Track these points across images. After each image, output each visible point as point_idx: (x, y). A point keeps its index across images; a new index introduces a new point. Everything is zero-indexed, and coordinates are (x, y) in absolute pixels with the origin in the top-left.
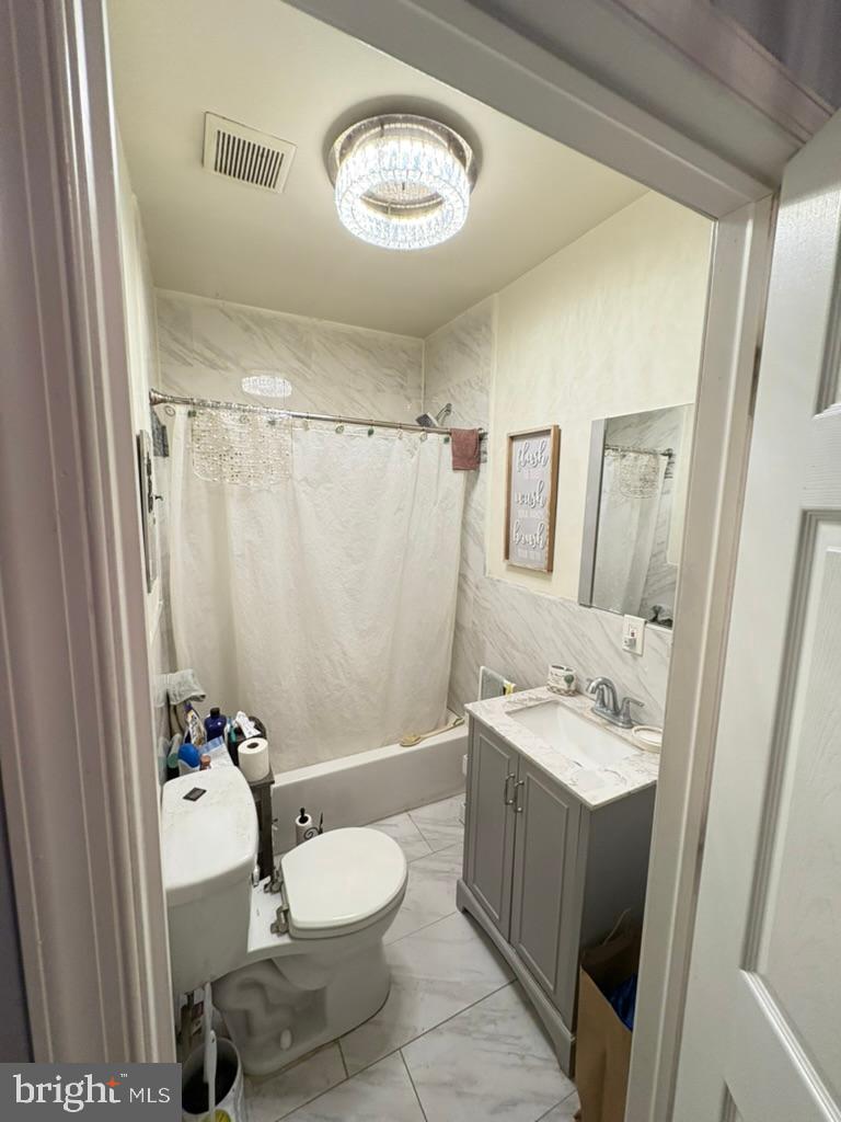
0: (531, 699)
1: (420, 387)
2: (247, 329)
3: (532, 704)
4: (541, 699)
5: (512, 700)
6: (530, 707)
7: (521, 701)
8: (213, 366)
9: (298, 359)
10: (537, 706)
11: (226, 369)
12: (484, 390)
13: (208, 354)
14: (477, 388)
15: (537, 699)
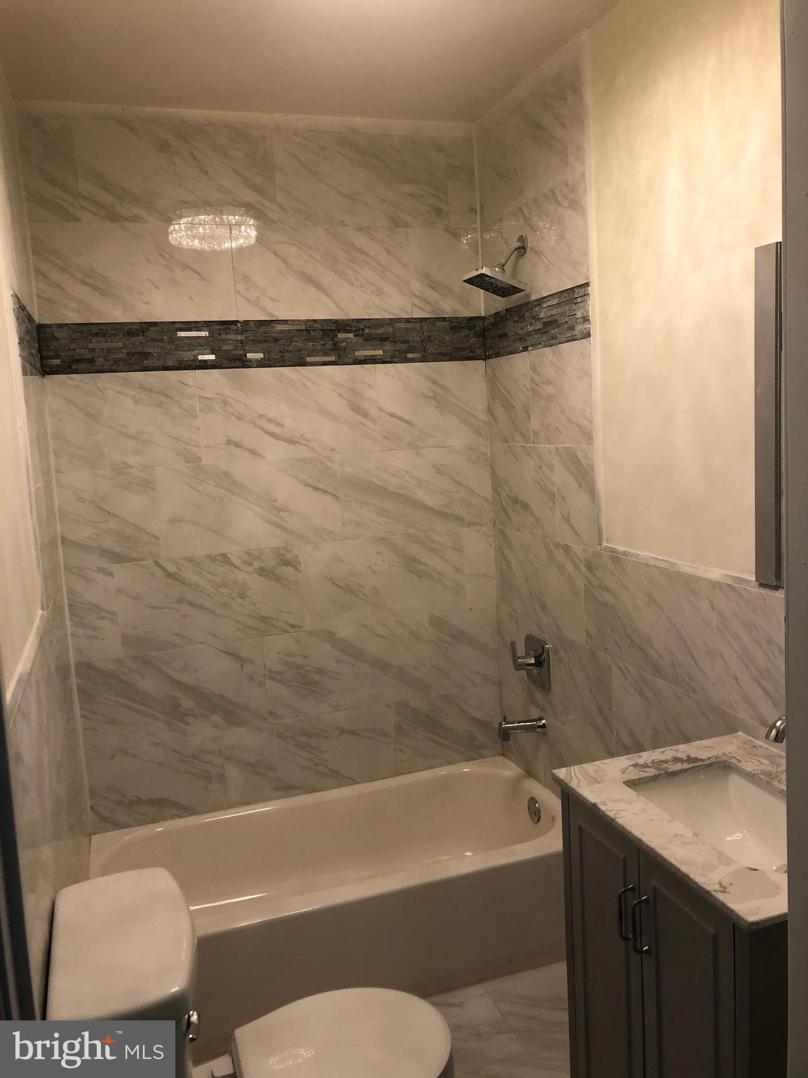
0: (676, 760)
1: (473, 210)
2: (164, 147)
3: (679, 766)
4: (696, 760)
5: (641, 761)
6: (674, 774)
7: (657, 764)
8: (113, 217)
9: (254, 188)
10: (685, 771)
11: (135, 219)
12: (577, 206)
13: (102, 196)
14: (566, 203)
15: (690, 759)
